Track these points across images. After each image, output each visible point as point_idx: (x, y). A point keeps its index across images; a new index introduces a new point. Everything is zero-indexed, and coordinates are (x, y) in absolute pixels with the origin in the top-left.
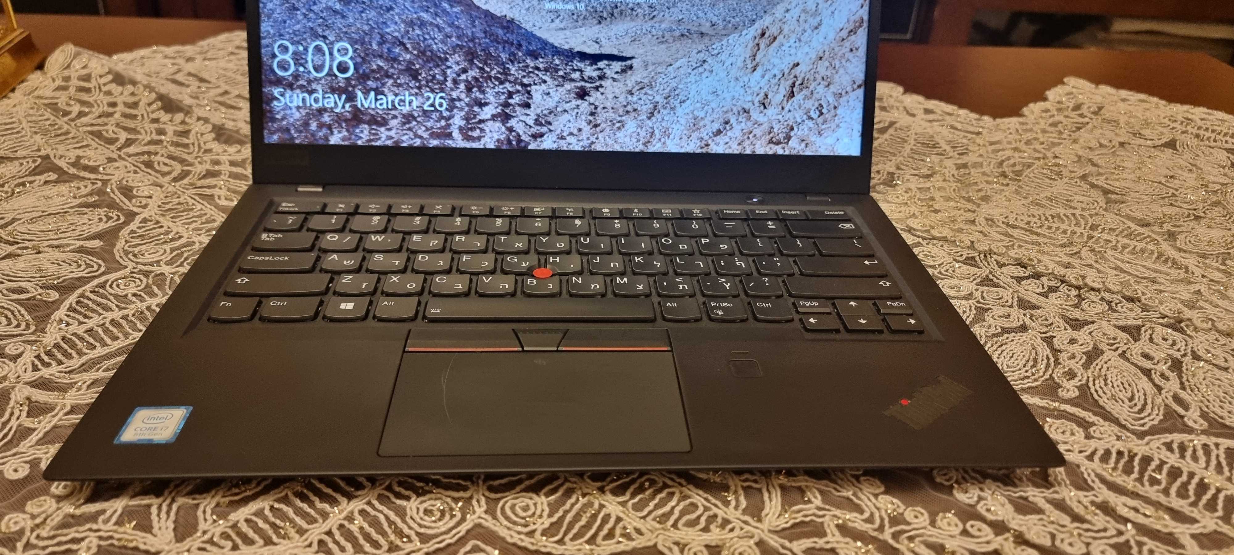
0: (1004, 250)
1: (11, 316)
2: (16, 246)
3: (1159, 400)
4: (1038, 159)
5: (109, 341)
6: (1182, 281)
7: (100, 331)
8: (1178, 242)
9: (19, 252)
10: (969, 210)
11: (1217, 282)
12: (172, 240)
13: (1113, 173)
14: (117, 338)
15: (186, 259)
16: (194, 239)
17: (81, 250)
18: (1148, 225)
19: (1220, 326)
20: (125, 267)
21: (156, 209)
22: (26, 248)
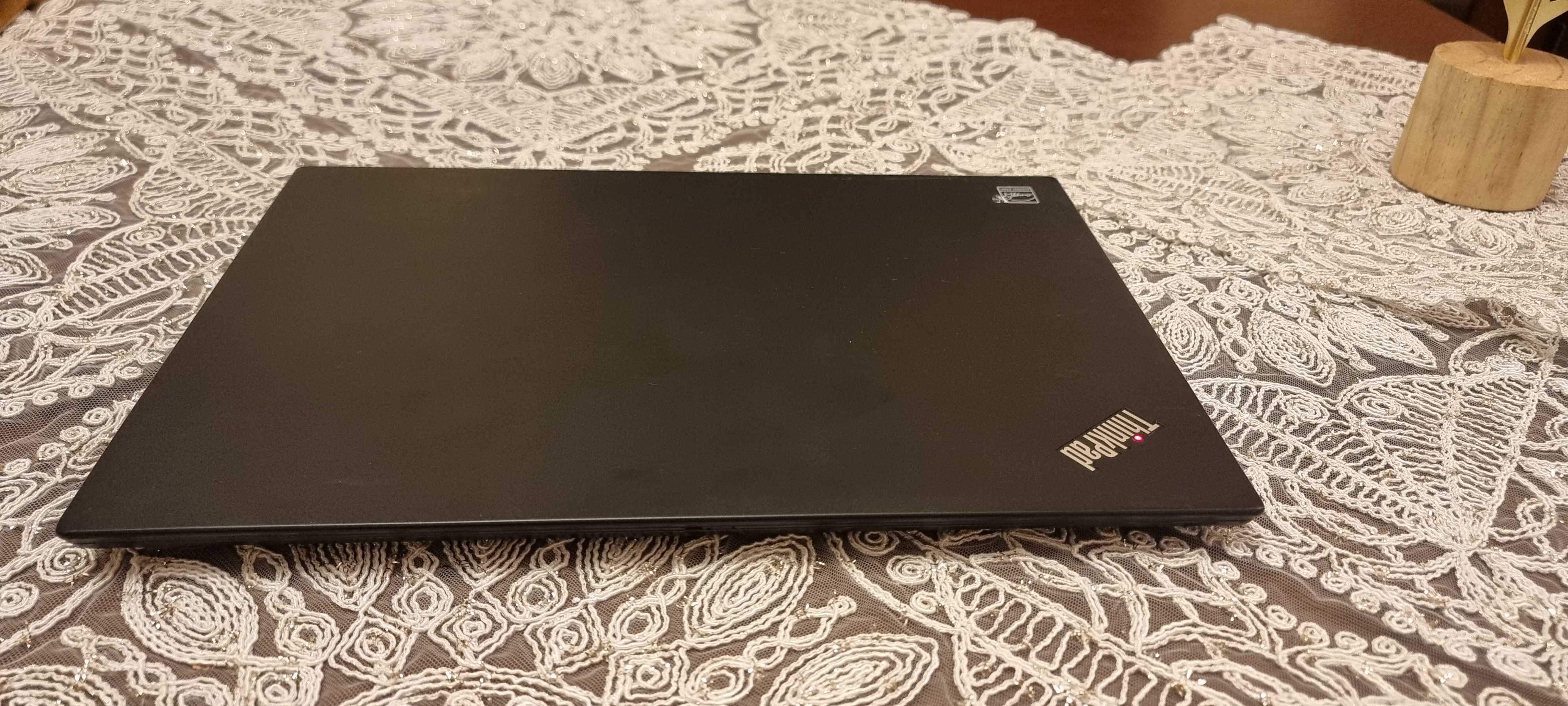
0: (1100, 204)
1: (26, 266)
2: (23, 199)
3: (1215, 348)
4: (1164, 107)
5: (130, 290)
6: (1282, 234)
7: (120, 280)
8: (1290, 194)
9: (27, 205)
10: (1072, 164)
11: (1319, 235)
12: (191, 192)
13: (1241, 123)
14: (139, 287)
15: (207, 210)
16: (215, 191)
17: (93, 203)
18: (1265, 178)
19: (1306, 279)
20: (142, 220)
21: (172, 159)
22: (34, 201)
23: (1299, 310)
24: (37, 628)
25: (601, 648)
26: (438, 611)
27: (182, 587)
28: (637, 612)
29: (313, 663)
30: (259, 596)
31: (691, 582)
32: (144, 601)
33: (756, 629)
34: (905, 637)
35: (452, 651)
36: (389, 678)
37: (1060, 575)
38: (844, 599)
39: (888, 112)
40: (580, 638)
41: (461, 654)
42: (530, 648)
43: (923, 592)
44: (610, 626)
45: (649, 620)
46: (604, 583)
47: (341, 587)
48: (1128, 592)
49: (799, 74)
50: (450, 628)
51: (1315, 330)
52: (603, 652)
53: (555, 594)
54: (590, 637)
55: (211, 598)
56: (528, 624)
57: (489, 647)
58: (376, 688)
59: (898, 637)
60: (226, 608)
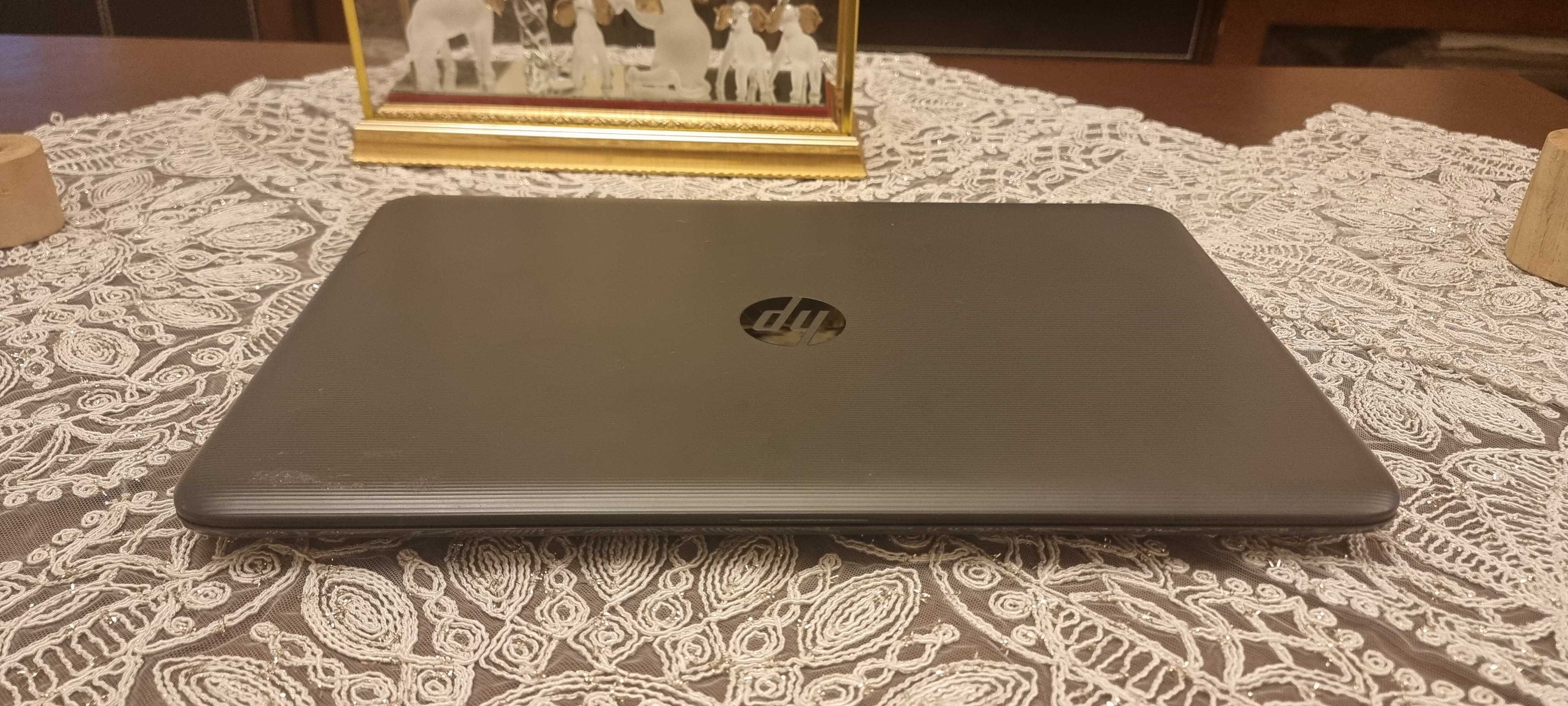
1: (220, 312)
2: (217, 255)
4: (1273, 189)
6: (1392, 311)
8: (1400, 275)
9: (221, 261)
11: (1430, 313)
13: (1352, 205)
17: (278, 260)
18: (1375, 257)
19: (1414, 355)
20: (319, 276)
21: (346, 222)
22: (227, 258)
23: (1403, 383)
24: (230, 620)
25: (722, 661)
26: (576, 622)
27: (352, 592)
28: (755, 632)
29: (466, 662)
30: (418, 602)
31: (805, 607)
32: (320, 603)
33: (865, 652)
34: (1006, 665)
35: (589, 657)
36: (532, 677)
37: (1157, 616)
38: (946, 627)
39: (997, 190)
40: (704, 651)
41: (597, 659)
42: (659, 657)
43: (1023, 626)
44: (731, 642)
45: (766, 639)
46: (724, 605)
47: (490, 598)
48: (1224, 637)
49: (911, 153)
50: (587, 637)
51: (1419, 402)
52: (725, 665)
53: (681, 613)
54: (713, 651)
55: (378, 603)
56: (656, 637)
57: (622, 654)
58: (521, 686)
59: (999, 664)
60: (390, 612)
